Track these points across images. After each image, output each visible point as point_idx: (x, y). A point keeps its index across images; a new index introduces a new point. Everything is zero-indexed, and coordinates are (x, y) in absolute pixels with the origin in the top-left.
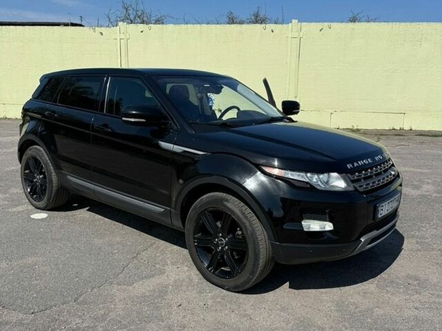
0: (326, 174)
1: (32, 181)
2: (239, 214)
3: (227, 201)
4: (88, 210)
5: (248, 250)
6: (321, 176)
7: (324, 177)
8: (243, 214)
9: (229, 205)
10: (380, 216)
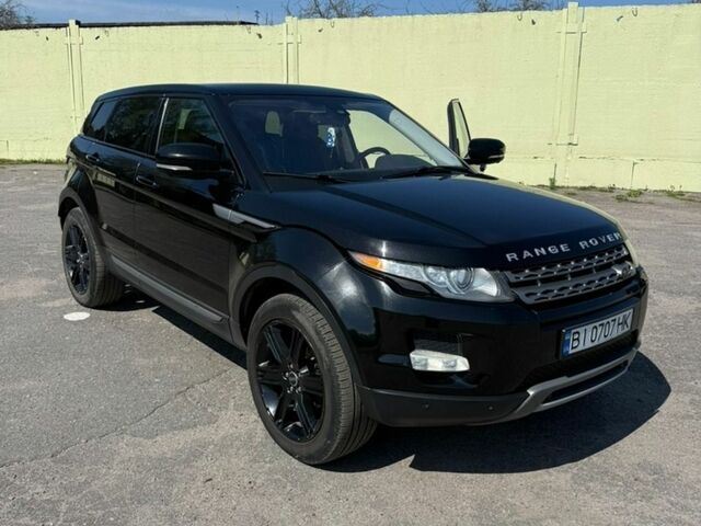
0: (463, 271)
1: (75, 262)
2: (312, 333)
3: (297, 309)
4: (154, 311)
5: (324, 396)
6: (453, 273)
7: (458, 275)
8: (318, 333)
9: (298, 316)
10: (571, 352)
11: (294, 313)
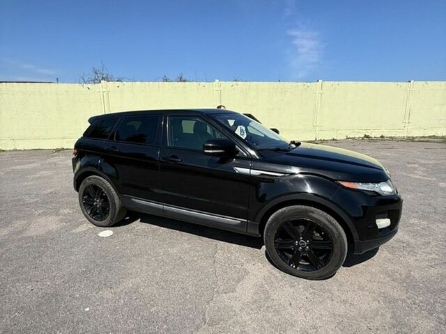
1: (92, 205)
2: (327, 223)
4: (141, 221)
9: (314, 215)
11: (311, 214)
